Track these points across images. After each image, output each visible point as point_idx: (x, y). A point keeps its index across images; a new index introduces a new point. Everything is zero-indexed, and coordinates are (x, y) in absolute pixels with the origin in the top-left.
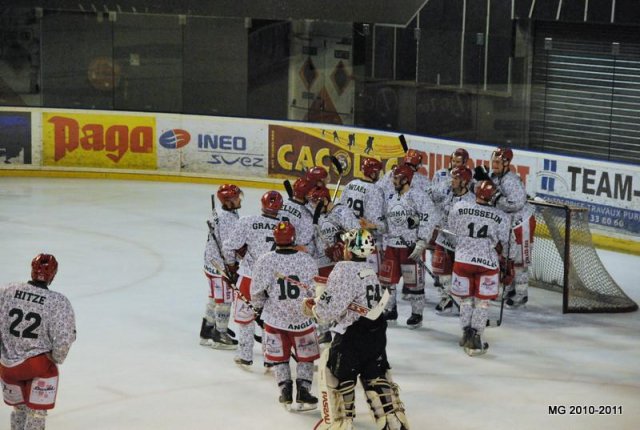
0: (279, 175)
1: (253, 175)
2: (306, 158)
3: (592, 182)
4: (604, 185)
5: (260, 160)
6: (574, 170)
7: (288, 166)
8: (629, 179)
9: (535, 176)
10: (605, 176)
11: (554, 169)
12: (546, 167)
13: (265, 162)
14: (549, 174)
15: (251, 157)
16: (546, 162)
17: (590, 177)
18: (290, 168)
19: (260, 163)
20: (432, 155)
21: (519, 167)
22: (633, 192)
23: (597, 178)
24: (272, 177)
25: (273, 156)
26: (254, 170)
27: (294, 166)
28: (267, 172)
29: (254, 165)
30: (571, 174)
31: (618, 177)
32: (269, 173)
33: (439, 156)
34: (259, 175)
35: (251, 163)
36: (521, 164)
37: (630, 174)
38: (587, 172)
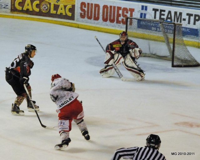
0: (15, 12)
1: (3, 12)
2: (28, 5)
3: (164, 15)
4: (169, 16)
5: (7, 5)
6: (155, 10)
7: (19, 8)
8: (181, 14)
9: (137, 12)
10: (170, 12)
11: (146, 9)
12: (142, 9)
13: (9, 6)
14: (144, 12)
15: (3, 4)
16: (143, 7)
17: (163, 13)
18: (21, 9)
19: (7, 7)
20: (88, 4)
21: (130, 9)
22: (182, 19)
23: (166, 13)
24: (12, 13)
25: (13, 4)
26: (4, 10)
27: (22, 8)
28: (10, 11)
29: (4, 8)
30: (154, 12)
31: (176, 13)
32: (11, 11)
33: (92, 4)
34: (6, 12)
35: (3, 7)
36: (131, 8)
37: (181, 12)
38: (161, 11)
